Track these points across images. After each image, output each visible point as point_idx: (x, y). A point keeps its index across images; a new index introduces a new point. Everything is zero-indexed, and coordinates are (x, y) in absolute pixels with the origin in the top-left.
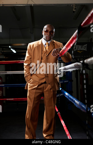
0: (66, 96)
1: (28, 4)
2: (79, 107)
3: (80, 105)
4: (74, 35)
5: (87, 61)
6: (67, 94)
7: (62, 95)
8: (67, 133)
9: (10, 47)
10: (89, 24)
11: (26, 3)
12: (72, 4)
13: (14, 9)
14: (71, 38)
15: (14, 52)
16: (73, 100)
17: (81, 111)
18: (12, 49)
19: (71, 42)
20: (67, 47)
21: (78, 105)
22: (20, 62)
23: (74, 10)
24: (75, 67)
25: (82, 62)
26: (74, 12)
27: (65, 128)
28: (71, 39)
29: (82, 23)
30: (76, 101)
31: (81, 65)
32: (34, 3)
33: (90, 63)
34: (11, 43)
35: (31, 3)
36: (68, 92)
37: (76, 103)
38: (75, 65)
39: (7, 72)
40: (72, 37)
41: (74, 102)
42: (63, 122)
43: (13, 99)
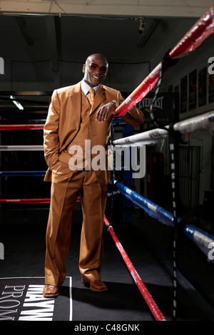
0: (126, 195)
1: (51, 12)
2: (156, 216)
3: (159, 213)
4: (151, 75)
5: (178, 126)
6: (129, 191)
7: (119, 192)
8: (130, 265)
9: (11, 97)
10: (187, 51)
11: (47, 12)
12: (137, 17)
13: (23, 23)
14: (145, 80)
15: (20, 107)
16: (142, 203)
17: (161, 224)
18: (15, 102)
19: (144, 89)
20: (134, 98)
21: (154, 212)
22: (33, 127)
23: (141, 29)
24: (152, 137)
25: (167, 127)
26: (140, 32)
27: (125, 257)
28: (143, 82)
29: (170, 50)
30: (150, 205)
31: (166, 134)
32: (63, 12)
33: (185, 130)
34: (13, 90)
35: (56, 10)
36: (130, 188)
37: (149, 209)
38: (151, 135)
39: (8, 146)
40: (147, 78)
41: (146, 206)
42: (119, 246)
43: (19, 200)
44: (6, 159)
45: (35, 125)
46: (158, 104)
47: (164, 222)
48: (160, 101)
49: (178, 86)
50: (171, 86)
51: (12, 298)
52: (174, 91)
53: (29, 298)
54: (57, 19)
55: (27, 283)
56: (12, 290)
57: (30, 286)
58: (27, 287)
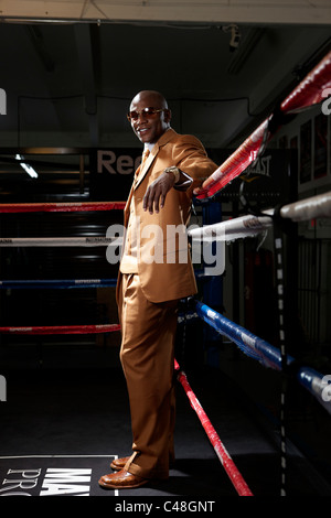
0: (206, 319)
1: (85, 17)
2: (254, 354)
3: (259, 349)
6: (211, 313)
7: (196, 315)
8: (213, 436)
9: (18, 157)
11: (78, 16)
13: (36, 33)
15: (32, 173)
16: (233, 333)
17: (262, 367)
18: (23, 165)
21: (249, 346)
22: (55, 207)
23: (234, 44)
24: (247, 227)
25: (271, 212)
26: (233, 49)
27: (205, 421)
30: (244, 336)
32: (103, 17)
34: (21, 145)
35: (93, 14)
36: (214, 309)
37: (244, 343)
38: (246, 224)
39: (13, 239)
41: (238, 337)
42: (196, 404)
43: (30, 329)
44: (9, 260)
45: (58, 204)
46: (262, 168)
47: (268, 365)
48: (265, 163)
49: (296, 138)
50: (285, 138)
51: (19, 489)
52: (289, 147)
53: (47, 489)
54: (93, 28)
55: (45, 465)
56: (19, 476)
57: (49, 470)
58: (44, 472)
